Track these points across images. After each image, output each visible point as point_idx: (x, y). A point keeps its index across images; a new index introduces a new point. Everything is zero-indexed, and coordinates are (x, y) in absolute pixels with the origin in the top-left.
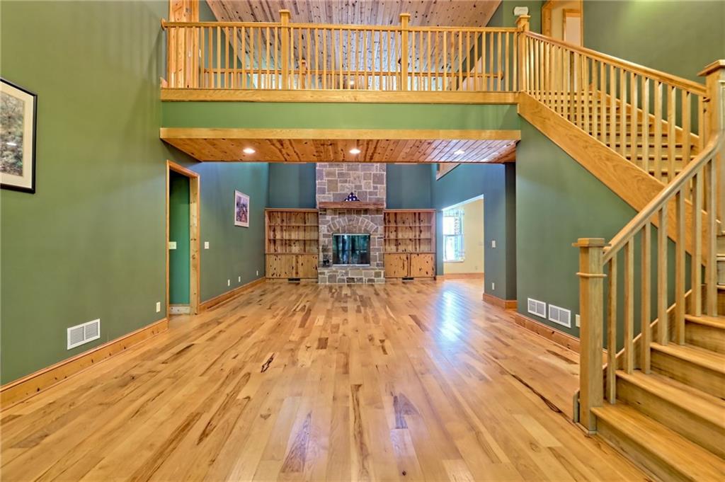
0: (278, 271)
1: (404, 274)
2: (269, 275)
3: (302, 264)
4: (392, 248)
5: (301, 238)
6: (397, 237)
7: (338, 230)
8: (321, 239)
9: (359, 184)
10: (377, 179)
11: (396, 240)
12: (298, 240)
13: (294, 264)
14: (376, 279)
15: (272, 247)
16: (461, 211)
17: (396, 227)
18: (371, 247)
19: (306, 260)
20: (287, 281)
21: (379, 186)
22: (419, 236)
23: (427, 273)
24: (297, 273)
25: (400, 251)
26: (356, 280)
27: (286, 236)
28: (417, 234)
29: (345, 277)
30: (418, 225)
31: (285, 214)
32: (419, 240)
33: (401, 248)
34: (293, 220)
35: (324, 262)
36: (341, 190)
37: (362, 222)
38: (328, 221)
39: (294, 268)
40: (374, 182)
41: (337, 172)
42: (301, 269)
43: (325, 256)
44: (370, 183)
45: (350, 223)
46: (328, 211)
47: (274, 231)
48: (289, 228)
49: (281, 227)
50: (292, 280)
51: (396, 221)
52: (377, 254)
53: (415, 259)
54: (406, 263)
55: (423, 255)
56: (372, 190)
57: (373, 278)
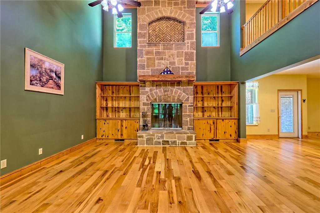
0: (107, 132)
1: (211, 136)
2: (99, 136)
3: (126, 128)
4: (200, 114)
5: (127, 106)
6: (203, 105)
7: (156, 99)
8: (142, 107)
9: (173, 61)
10: (188, 56)
11: (203, 108)
12: (125, 108)
13: (119, 127)
14: (188, 142)
15: (105, 113)
16: (256, 84)
17: (203, 97)
18: (183, 114)
19: (129, 124)
20: (114, 141)
21: (190, 62)
22: (222, 104)
23: (231, 136)
24: (122, 135)
25: (206, 116)
26: (170, 143)
27: (116, 104)
28: (220, 103)
29: (161, 140)
30: (220, 95)
31: (115, 87)
32: (221, 107)
33: (207, 114)
34: (121, 91)
35: (144, 126)
36: (158, 66)
37: (176, 93)
38: (147, 92)
39: (120, 131)
40: (186, 59)
41: (154, 51)
42: (125, 131)
43: (145, 121)
44: (182, 60)
45: (166, 93)
46: (147, 84)
47: (106, 100)
48: (118, 99)
49: (112, 97)
50: (118, 140)
51: (202, 93)
52: (188, 119)
53: (220, 124)
54: (212, 127)
55: (227, 121)
56: (184, 66)
57: (185, 141)
